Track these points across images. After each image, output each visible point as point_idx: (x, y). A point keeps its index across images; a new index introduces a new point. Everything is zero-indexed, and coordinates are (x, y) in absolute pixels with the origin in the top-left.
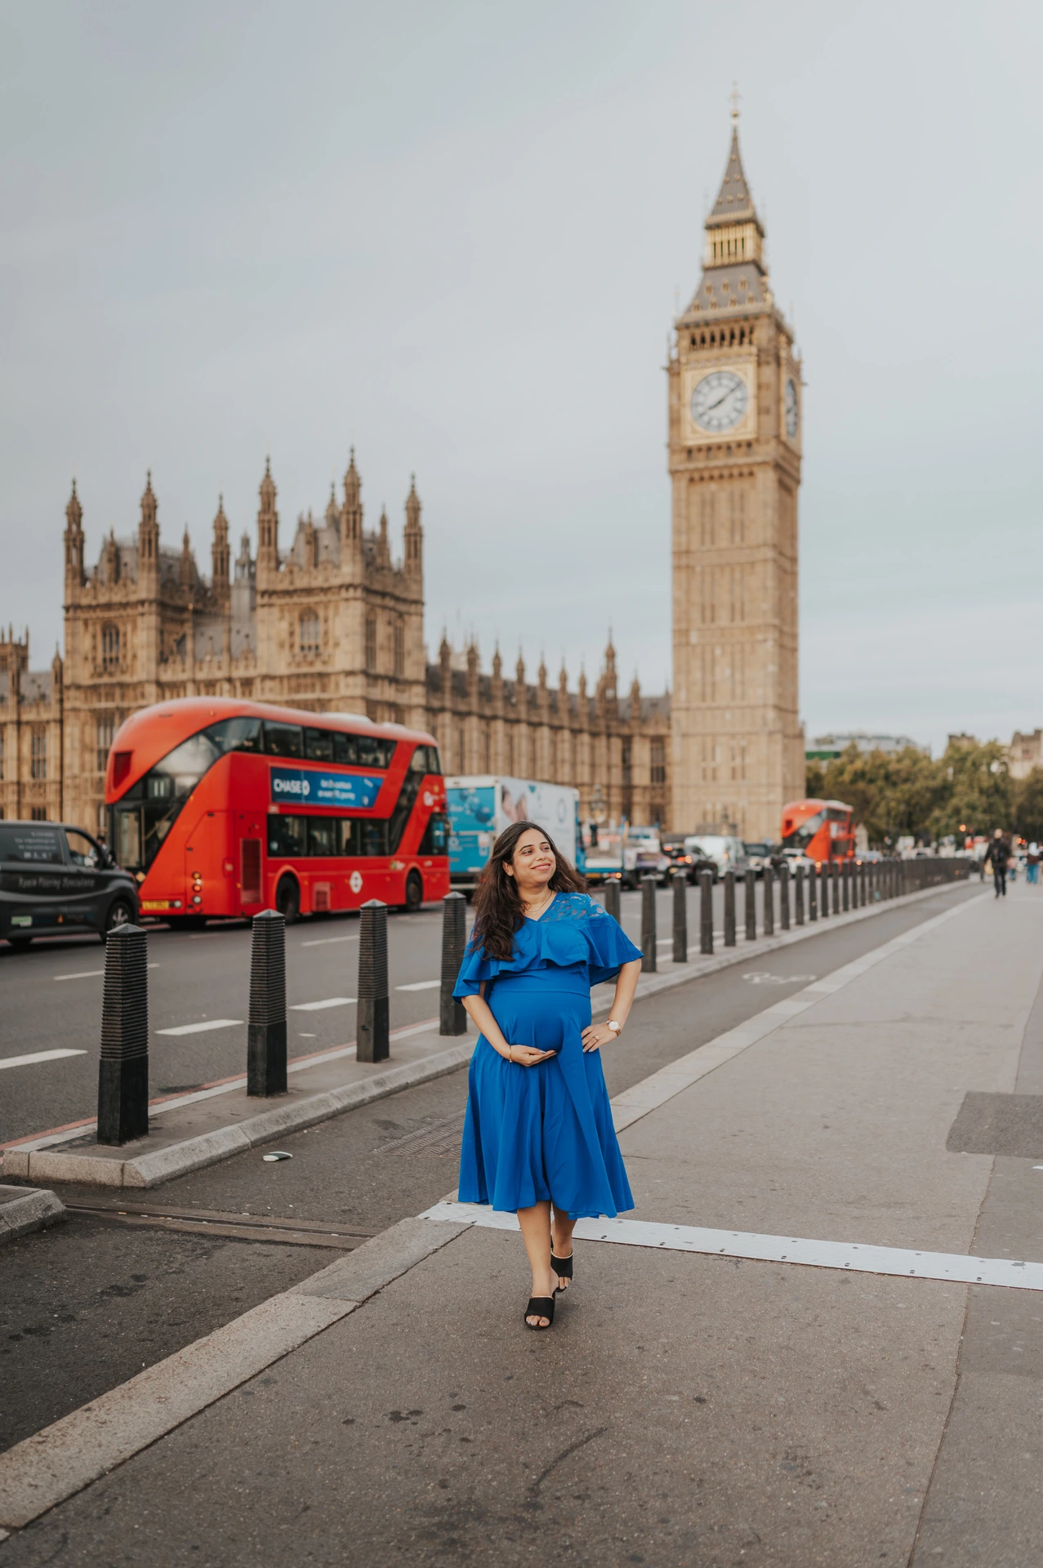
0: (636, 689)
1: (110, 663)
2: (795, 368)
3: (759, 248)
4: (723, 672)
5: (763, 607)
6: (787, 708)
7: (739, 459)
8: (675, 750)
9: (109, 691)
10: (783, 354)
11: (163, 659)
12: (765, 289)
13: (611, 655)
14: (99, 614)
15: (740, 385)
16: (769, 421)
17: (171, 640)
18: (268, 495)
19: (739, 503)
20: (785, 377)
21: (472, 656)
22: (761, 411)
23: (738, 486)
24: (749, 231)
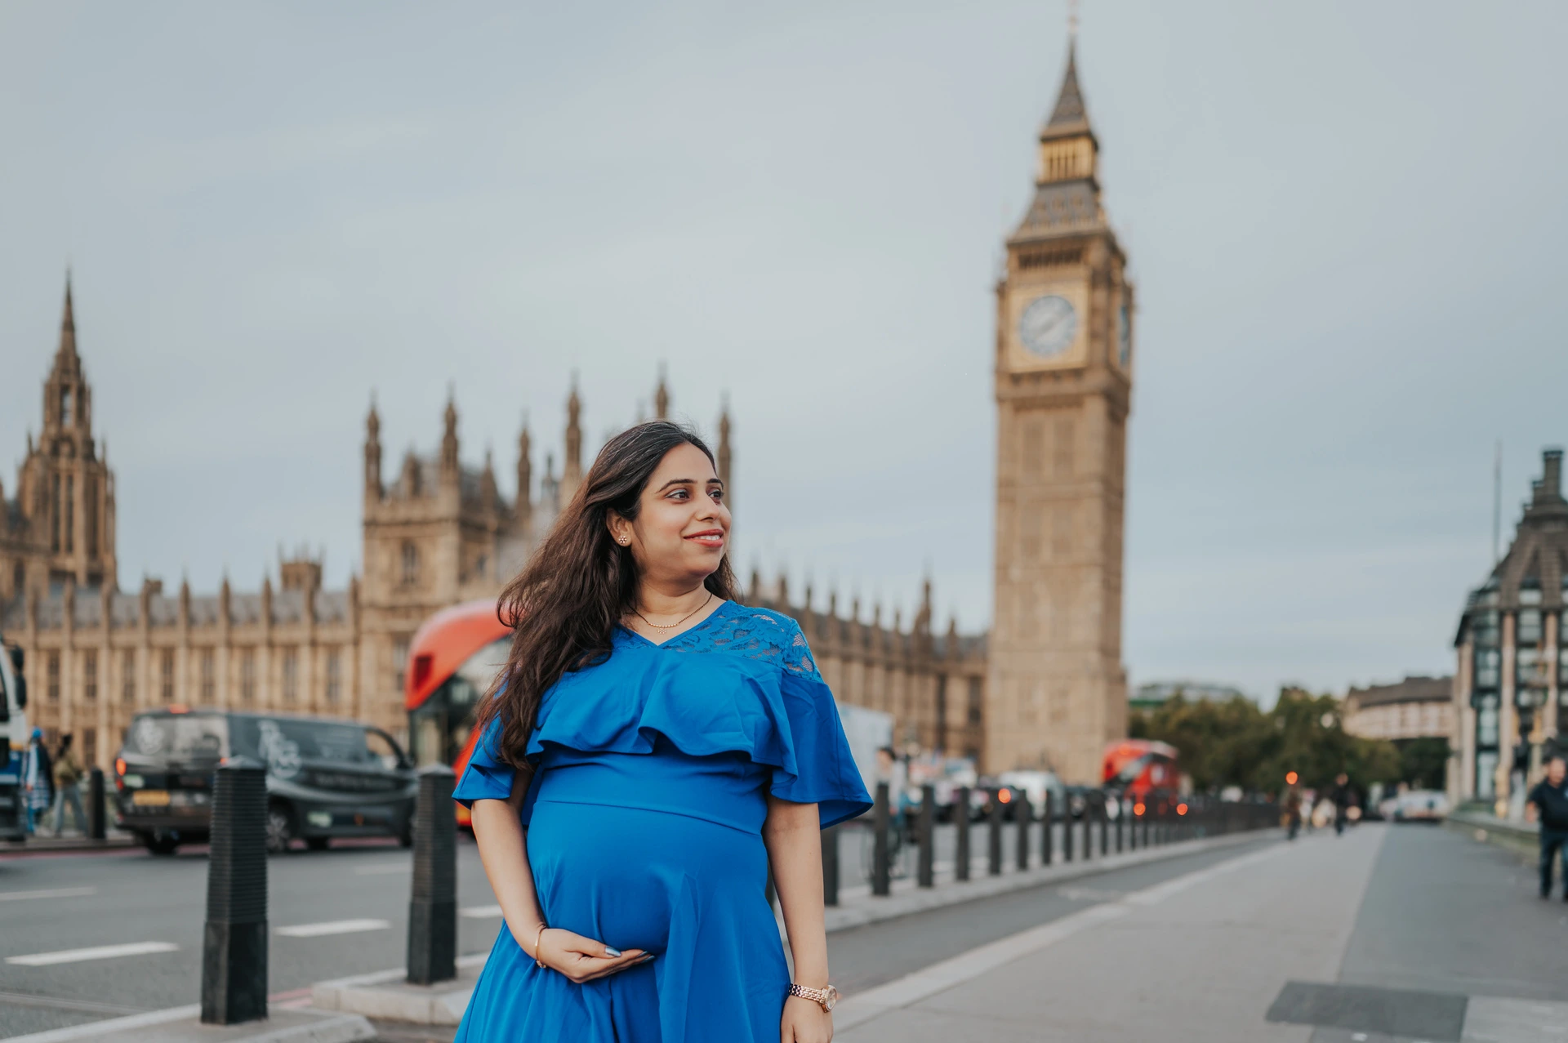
0: (953, 625)
1: (408, 582)
2: (1128, 292)
3: (1094, 164)
4: (1045, 610)
5: (1089, 543)
6: (1110, 650)
7: (1068, 387)
8: (993, 690)
9: (406, 611)
10: (1117, 278)
11: (463, 578)
12: (1097, 206)
13: (927, 589)
14: (399, 532)
15: (1069, 308)
16: (1100, 347)
17: (471, 560)
18: (574, 410)
19: (1066, 432)
20: (1119, 300)
21: (783, 586)
22: (1093, 336)
23: (1065, 415)
24: (1083, 147)
